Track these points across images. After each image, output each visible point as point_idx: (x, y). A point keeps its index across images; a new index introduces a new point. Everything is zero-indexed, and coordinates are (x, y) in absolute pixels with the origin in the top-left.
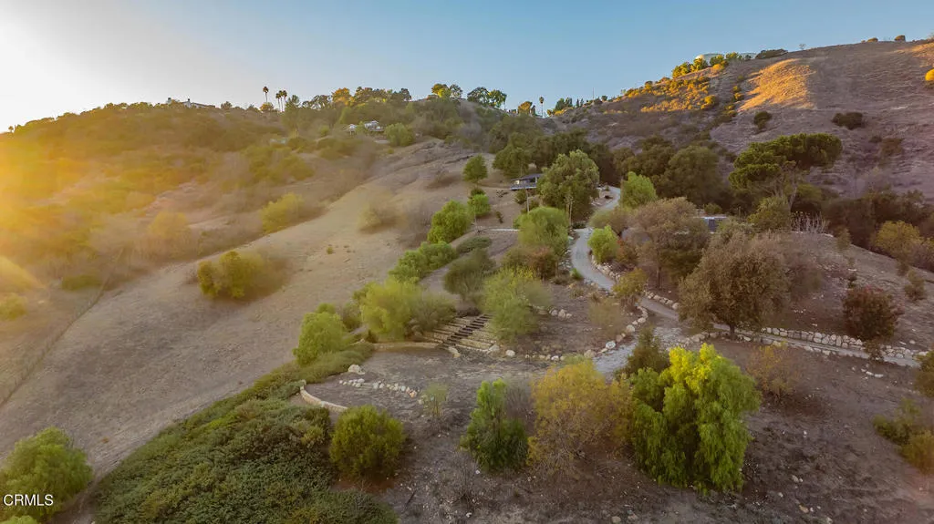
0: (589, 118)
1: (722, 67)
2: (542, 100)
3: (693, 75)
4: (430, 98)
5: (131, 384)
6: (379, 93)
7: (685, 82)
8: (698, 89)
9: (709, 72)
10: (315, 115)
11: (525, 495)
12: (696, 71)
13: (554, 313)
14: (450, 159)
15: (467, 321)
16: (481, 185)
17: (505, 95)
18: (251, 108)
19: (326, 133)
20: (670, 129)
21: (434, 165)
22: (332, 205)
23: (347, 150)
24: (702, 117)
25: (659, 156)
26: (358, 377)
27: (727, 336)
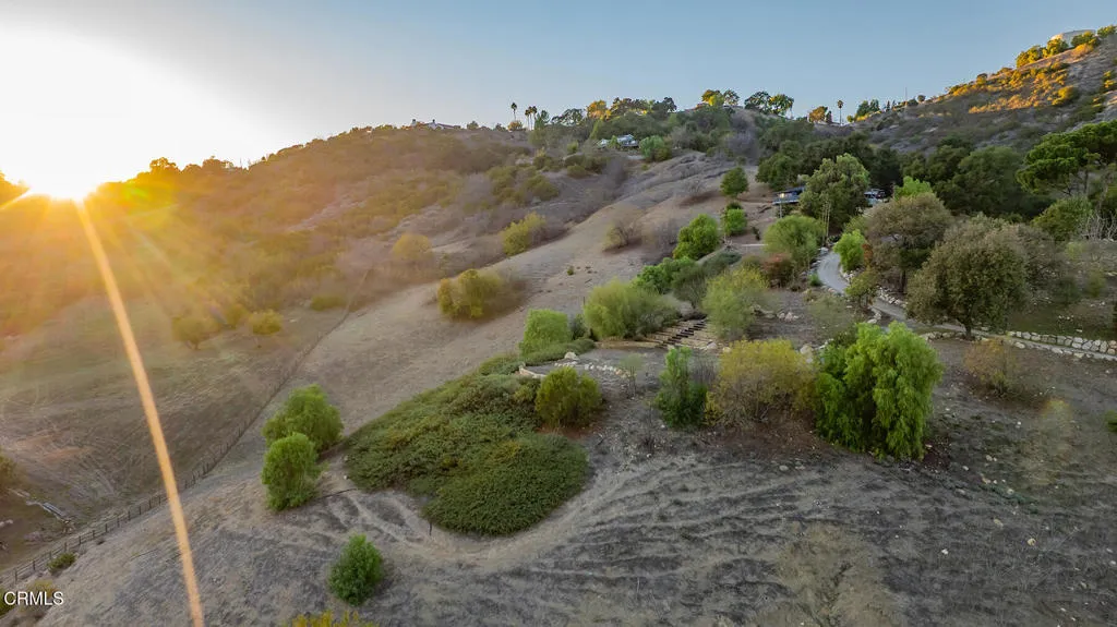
0: (900, 124)
1: (1090, 47)
2: (840, 104)
3: (1045, 61)
4: (700, 107)
5: (373, 392)
6: (639, 105)
7: (1033, 72)
8: (1050, 79)
9: (1069, 56)
10: (564, 131)
11: (702, 445)
12: (1051, 56)
13: (781, 316)
14: (710, 173)
15: (691, 324)
16: (740, 200)
17: (792, 100)
18: (498, 127)
19: (574, 150)
20: (1006, 133)
21: (691, 180)
22: (578, 226)
23: (597, 168)
24: (1053, 115)
25: (948, 159)
26: (571, 360)
27: (963, 337)
